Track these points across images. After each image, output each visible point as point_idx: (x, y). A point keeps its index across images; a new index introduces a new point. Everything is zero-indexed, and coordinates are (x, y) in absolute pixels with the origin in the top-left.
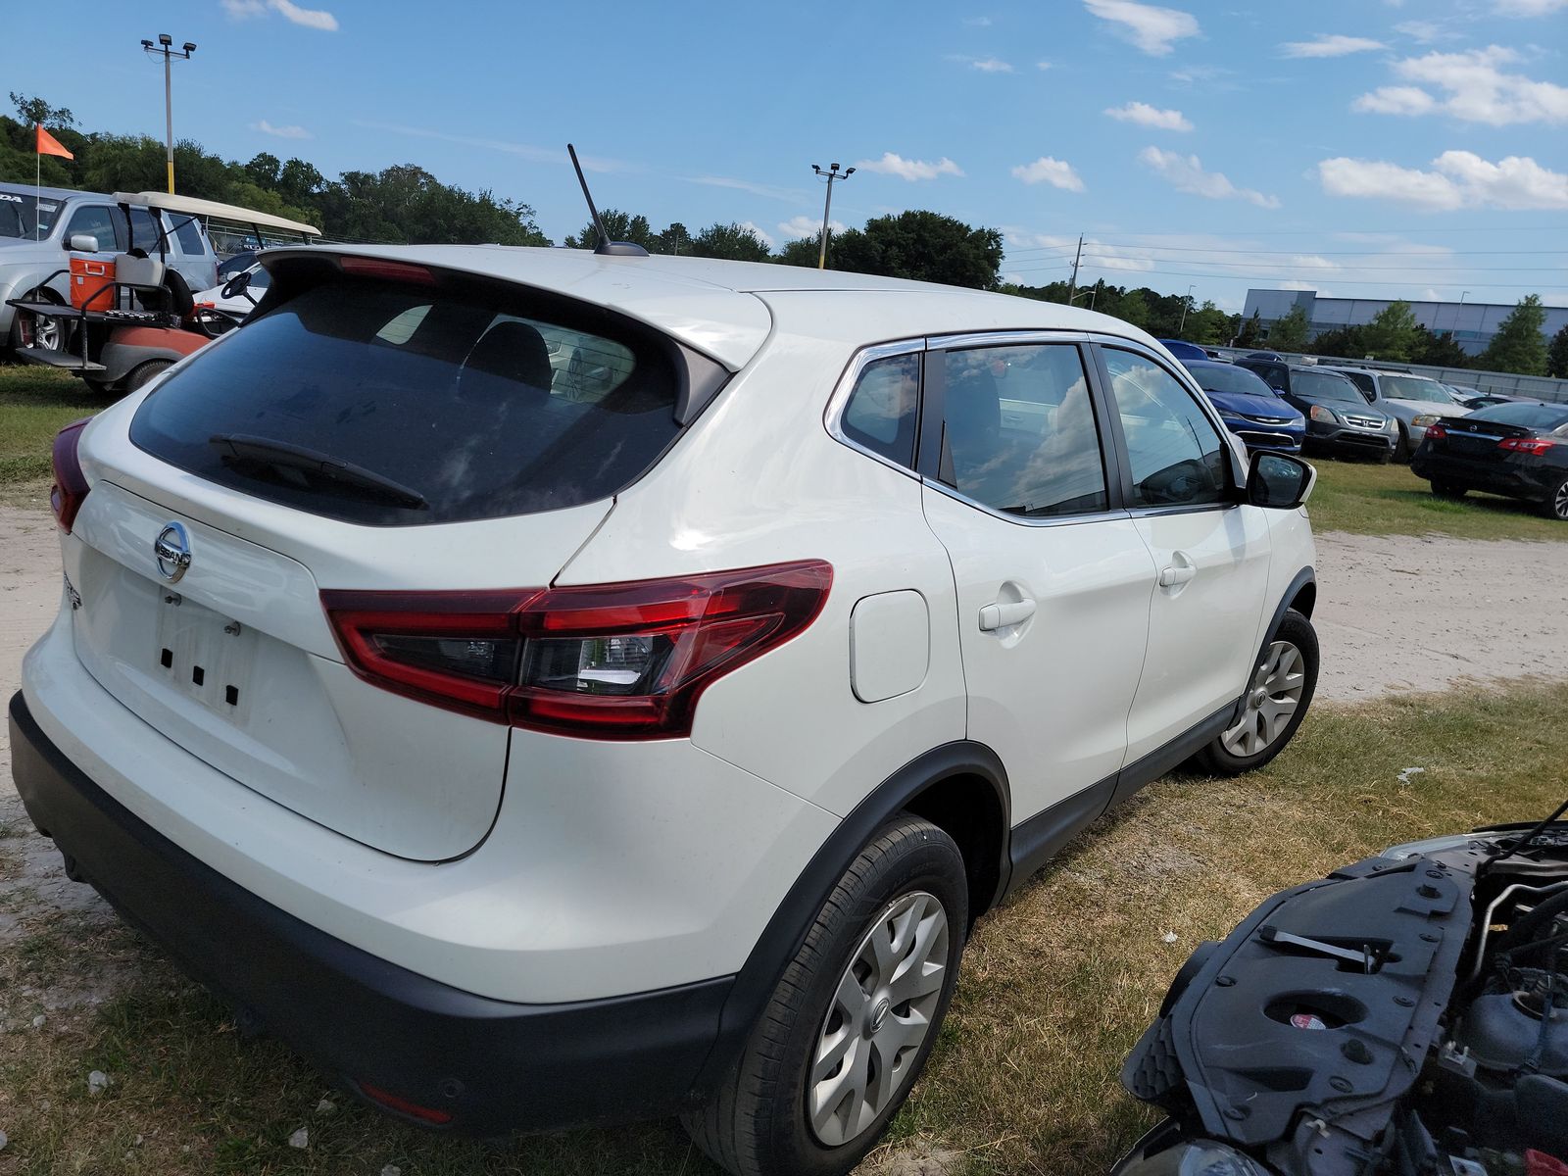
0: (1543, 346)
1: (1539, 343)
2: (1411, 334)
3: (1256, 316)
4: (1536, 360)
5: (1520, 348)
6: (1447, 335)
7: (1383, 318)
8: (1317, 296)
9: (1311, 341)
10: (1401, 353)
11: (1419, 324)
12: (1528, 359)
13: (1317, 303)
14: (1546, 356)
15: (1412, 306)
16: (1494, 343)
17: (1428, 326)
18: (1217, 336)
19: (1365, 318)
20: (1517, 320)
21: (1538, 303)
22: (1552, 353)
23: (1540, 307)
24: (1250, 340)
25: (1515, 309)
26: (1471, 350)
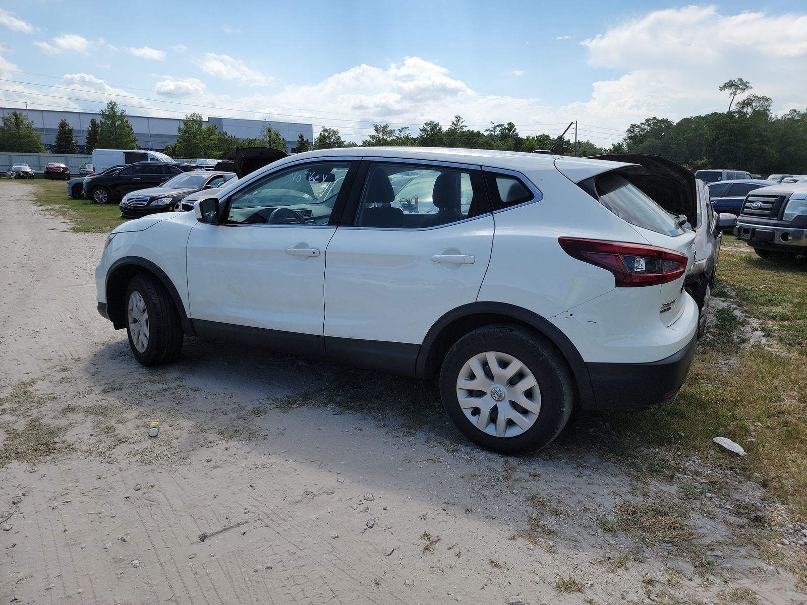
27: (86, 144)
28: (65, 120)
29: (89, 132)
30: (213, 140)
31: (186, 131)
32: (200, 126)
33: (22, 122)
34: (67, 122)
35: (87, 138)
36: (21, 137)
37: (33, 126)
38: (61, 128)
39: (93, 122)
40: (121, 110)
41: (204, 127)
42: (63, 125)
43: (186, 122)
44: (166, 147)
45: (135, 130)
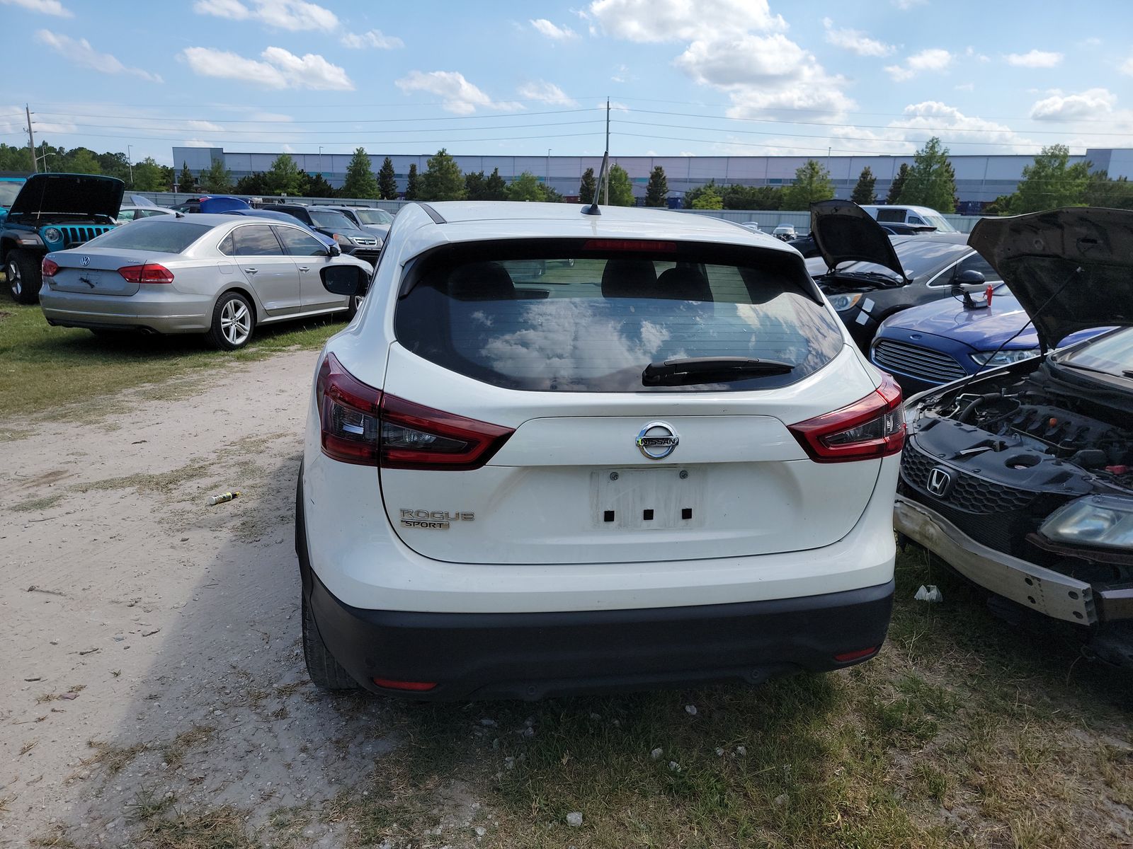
0: (374, 180)
1: (372, 179)
2: (298, 176)
3: (185, 167)
4: (373, 189)
5: (363, 182)
6: (319, 176)
7: (277, 166)
8: (224, 152)
9: (235, 184)
10: (295, 190)
11: (300, 170)
12: (369, 188)
13: (226, 156)
14: (378, 186)
15: (293, 157)
16: (348, 180)
17: (307, 170)
18: (164, 185)
19: (266, 167)
20: (356, 164)
21: (364, 153)
22: (380, 184)
23: (366, 155)
24: (190, 187)
25: (352, 157)
26: (336, 185)
27: (887, 197)
28: (869, 168)
29: (895, 183)
30: (1078, 186)
31: (1036, 173)
32: (1062, 164)
33: (817, 173)
34: (871, 170)
35: (891, 191)
36: (811, 193)
37: (829, 178)
38: (862, 179)
39: (904, 168)
40: (943, 148)
41: (1069, 165)
42: (865, 174)
43: (1038, 159)
44: (998, 198)
45: (958, 176)
